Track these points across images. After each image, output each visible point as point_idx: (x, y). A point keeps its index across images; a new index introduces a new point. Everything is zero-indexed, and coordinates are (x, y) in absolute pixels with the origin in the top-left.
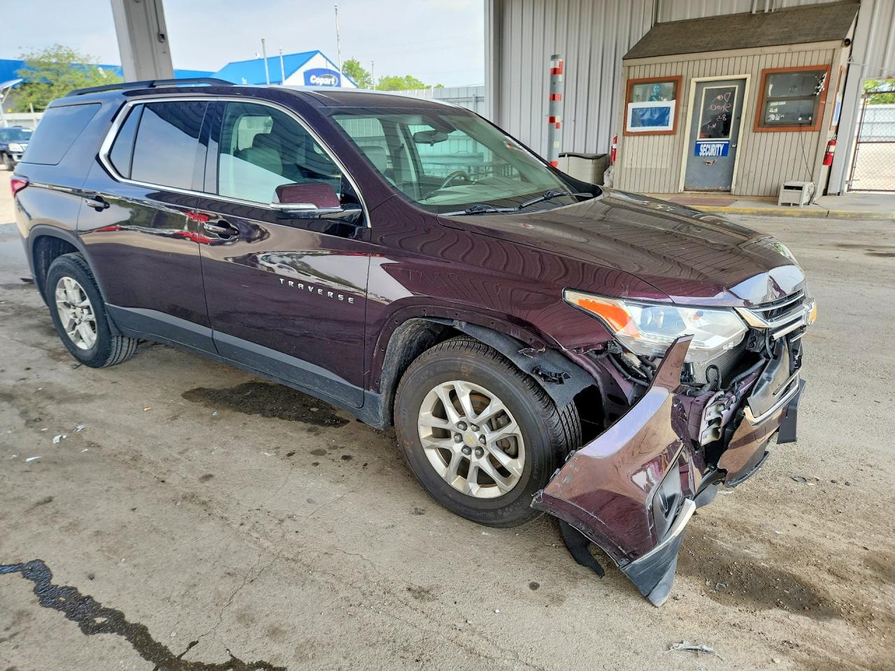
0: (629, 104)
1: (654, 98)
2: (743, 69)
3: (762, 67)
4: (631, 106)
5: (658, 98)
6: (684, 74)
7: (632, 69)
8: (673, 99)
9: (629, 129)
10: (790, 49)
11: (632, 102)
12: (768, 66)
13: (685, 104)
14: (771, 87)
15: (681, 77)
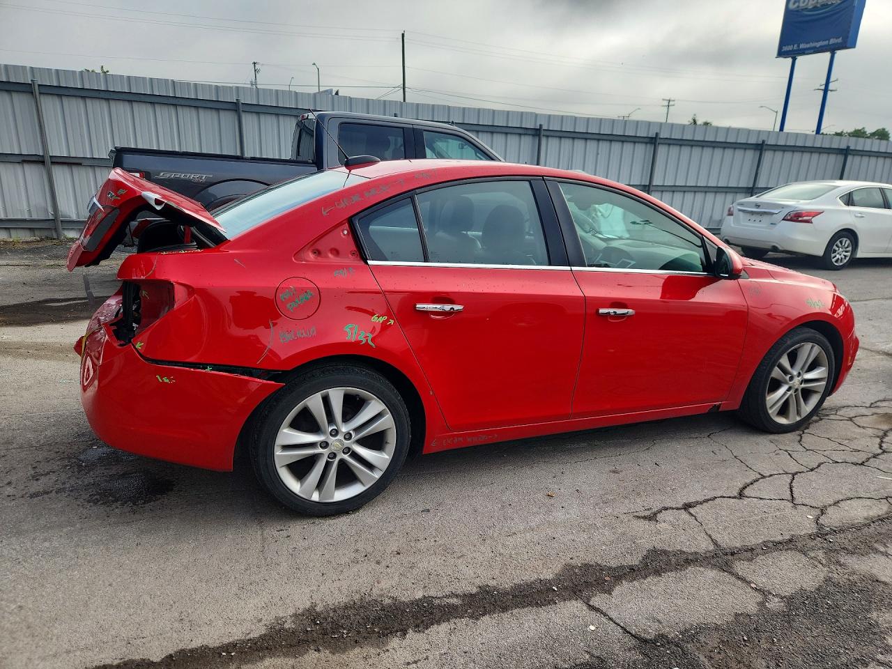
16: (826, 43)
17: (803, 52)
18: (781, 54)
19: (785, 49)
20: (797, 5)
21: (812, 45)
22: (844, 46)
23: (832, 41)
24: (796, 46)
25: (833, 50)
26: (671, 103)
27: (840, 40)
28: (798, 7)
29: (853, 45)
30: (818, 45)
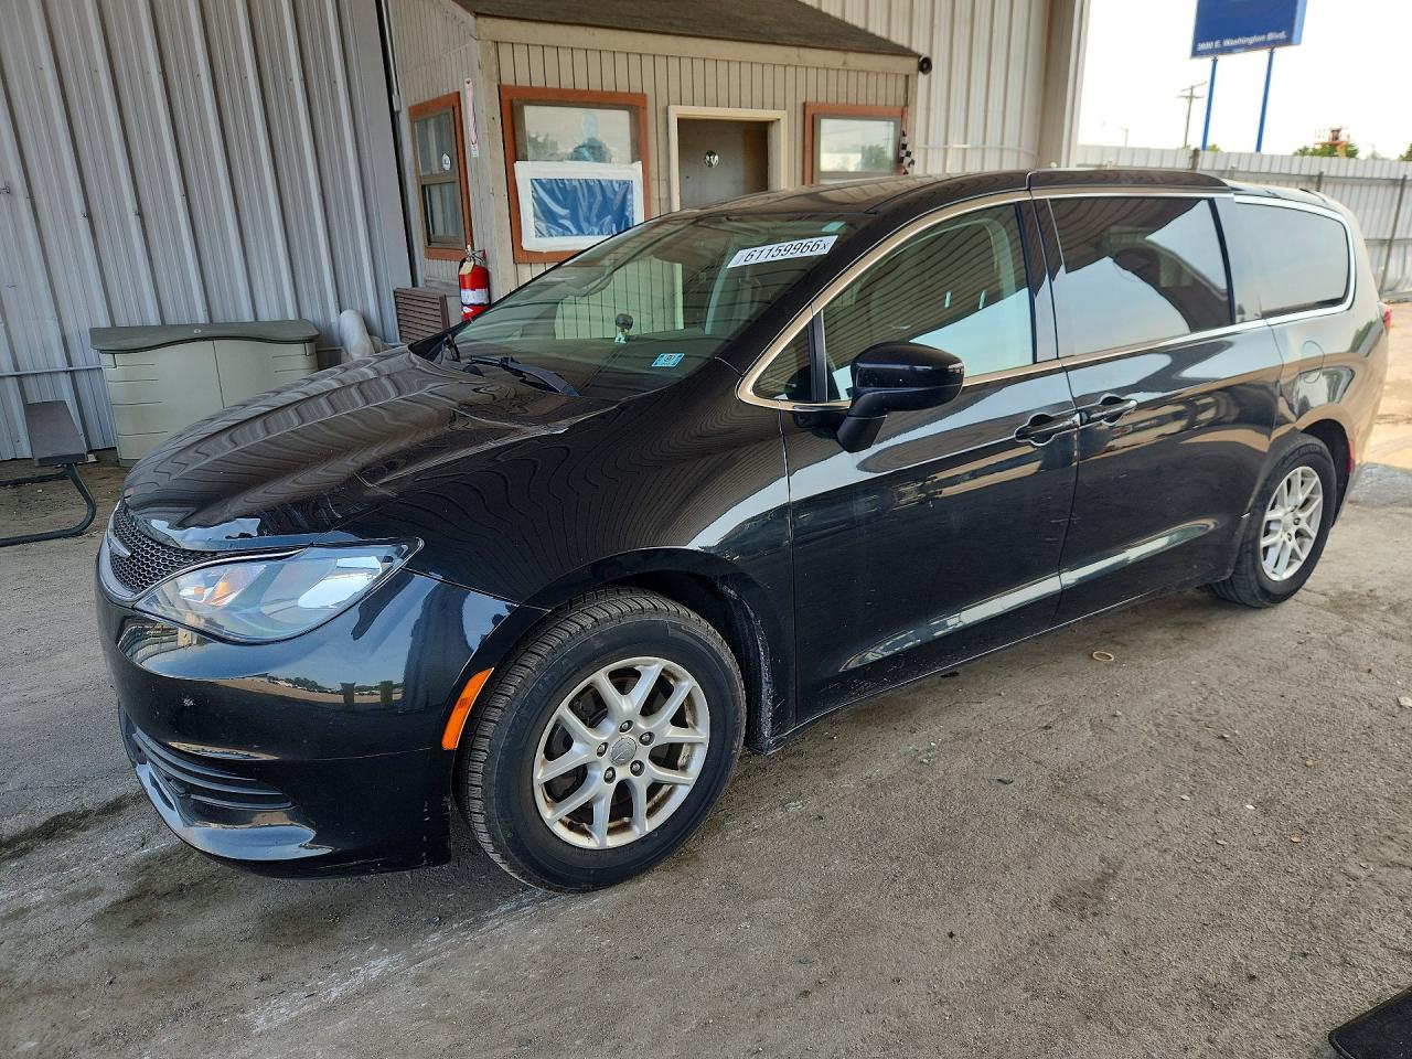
0: (519, 166)
1: (587, 154)
2: (768, 100)
3: (800, 101)
4: (524, 171)
6: (649, 91)
7: (505, 51)
8: (633, 160)
9: (531, 242)
10: (845, 63)
11: (524, 158)
12: (811, 98)
13: (662, 176)
15: (643, 96)
16: (1261, 38)
17: (1229, 50)
18: (1196, 53)
19: (1202, 46)
21: (1242, 41)
22: (1288, 41)
23: (1272, 36)
24: (1217, 43)
25: (1272, 45)
27: (1282, 35)
29: (1299, 43)
30: (1251, 40)
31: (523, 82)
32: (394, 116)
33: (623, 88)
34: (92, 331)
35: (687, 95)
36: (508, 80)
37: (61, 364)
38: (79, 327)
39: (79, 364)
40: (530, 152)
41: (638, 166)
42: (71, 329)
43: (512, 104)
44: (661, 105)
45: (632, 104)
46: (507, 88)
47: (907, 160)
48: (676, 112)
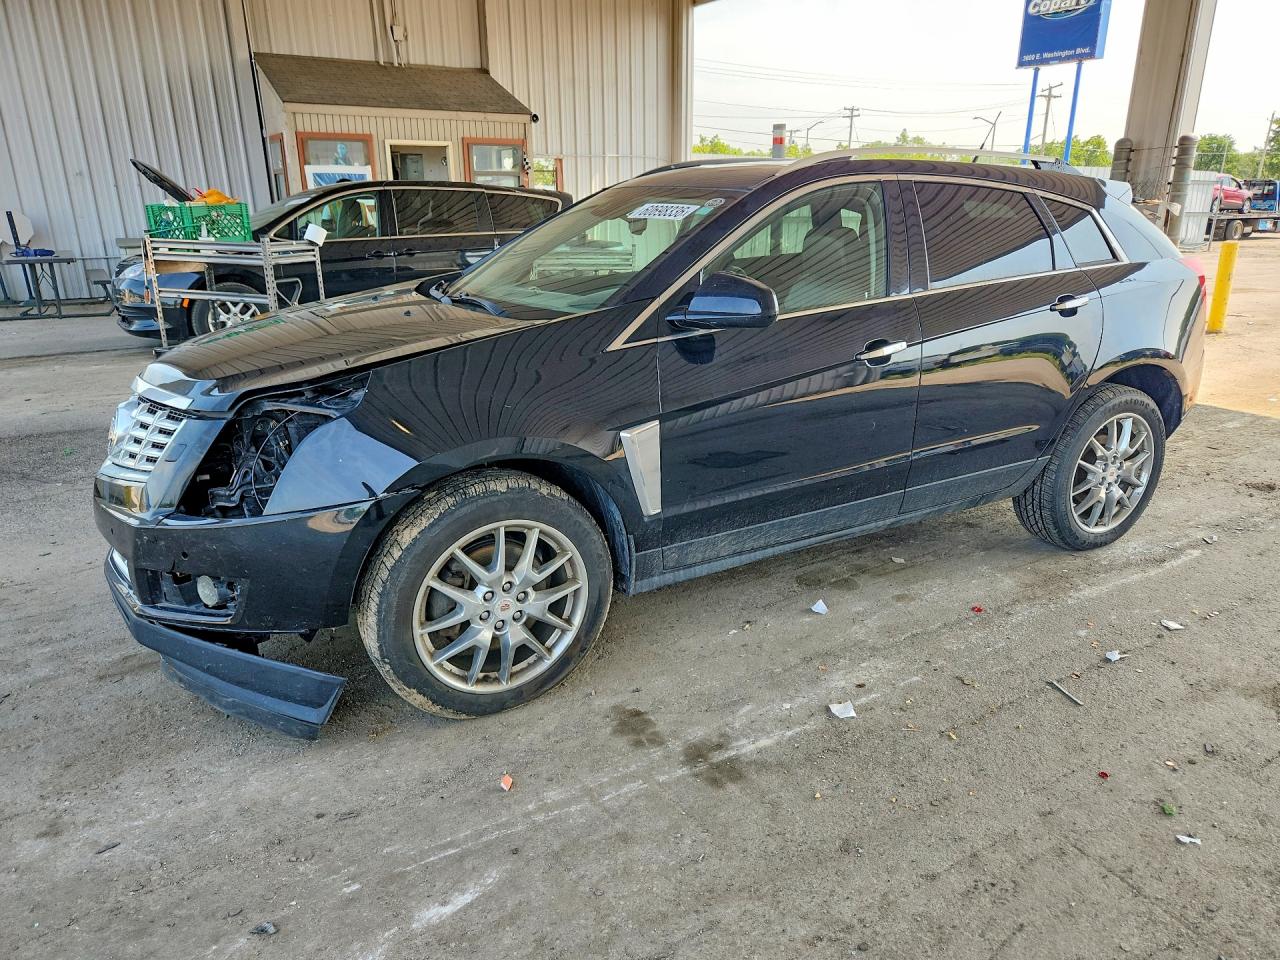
0: (306, 167)
2: (441, 136)
3: (460, 136)
4: (310, 170)
5: (347, 162)
6: (374, 133)
7: (299, 117)
8: (366, 164)
11: (309, 164)
12: (467, 135)
14: (475, 158)
15: (370, 136)
16: (1072, 52)
17: (1047, 62)
18: (1021, 64)
19: (1027, 58)
20: (1037, 9)
21: (1056, 54)
22: (1091, 55)
23: (1079, 51)
24: (1038, 55)
25: (1080, 58)
26: (855, 113)
27: (1087, 50)
28: (1039, 12)
29: (1101, 57)
30: (1064, 54)
31: (308, 129)
32: (263, 139)
33: (360, 131)
34: (117, 239)
35: (395, 134)
36: (300, 129)
37: (102, 255)
38: (110, 238)
39: (110, 255)
40: (312, 161)
41: (369, 167)
42: (107, 238)
43: (303, 140)
44: (381, 139)
45: (366, 140)
46: (301, 133)
47: (526, 167)
48: (388, 142)
